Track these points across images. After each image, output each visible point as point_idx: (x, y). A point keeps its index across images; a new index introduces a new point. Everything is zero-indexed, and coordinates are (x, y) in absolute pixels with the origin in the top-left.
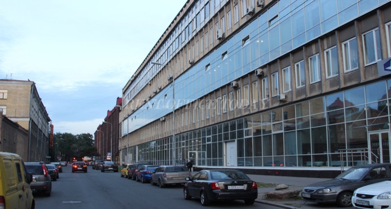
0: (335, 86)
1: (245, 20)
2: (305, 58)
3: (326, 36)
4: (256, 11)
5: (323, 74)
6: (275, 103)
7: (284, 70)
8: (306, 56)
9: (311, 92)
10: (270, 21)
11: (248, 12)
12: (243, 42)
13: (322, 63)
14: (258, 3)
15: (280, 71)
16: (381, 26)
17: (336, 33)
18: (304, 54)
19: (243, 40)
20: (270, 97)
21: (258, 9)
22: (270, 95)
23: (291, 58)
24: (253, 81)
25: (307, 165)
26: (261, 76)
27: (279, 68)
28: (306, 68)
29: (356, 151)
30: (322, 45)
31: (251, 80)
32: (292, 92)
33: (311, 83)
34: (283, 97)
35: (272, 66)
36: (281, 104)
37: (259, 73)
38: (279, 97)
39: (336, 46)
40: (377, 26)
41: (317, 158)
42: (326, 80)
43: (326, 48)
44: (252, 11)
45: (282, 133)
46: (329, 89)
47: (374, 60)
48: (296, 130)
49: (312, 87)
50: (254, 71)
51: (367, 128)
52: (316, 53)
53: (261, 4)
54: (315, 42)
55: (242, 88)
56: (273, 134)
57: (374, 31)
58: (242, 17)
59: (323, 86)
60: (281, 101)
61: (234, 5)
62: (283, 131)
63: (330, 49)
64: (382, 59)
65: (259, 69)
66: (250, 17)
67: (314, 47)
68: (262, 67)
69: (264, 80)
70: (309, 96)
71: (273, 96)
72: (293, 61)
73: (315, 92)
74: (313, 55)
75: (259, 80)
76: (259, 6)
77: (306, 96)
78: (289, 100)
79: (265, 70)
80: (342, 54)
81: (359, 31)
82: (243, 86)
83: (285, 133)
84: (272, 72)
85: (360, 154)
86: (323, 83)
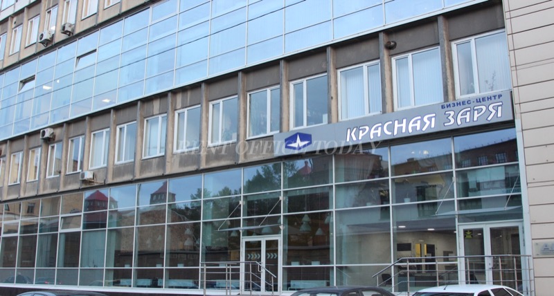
0: (188, 165)
1: (32, 51)
2: (139, 118)
3: (184, 89)
4: (57, 40)
5: (170, 146)
6: (70, 184)
7: (94, 135)
8: (141, 115)
9: (142, 171)
10: (79, 58)
11: (41, 39)
12: (21, 84)
13: (170, 128)
14: (64, 28)
15: (87, 133)
16: (284, 83)
17: (203, 86)
18: (139, 113)
19: (21, 82)
20: (62, 174)
21: (60, 37)
22: (63, 170)
23: (112, 115)
24: (31, 146)
25: (121, 284)
26: (49, 141)
27: (88, 130)
28: (139, 133)
29: (218, 265)
30: (174, 103)
31: (28, 144)
32: (106, 168)
33: (144, 158)
34: (88, 176)
35: (72, 127)
36: (84, 186)
37: (47, 135)
38: (83, 175)
39: (200, 106)
40: (278, 84)
41: (141, 275)
42: (173, 155)
43: (178, 107)
44: (48, 38)
45: (80, 232)
46: (177, 169)
47: (265, 131)
48: (107, 228)
49: (146, 164)
50: (40, 130)
51: (241, 231)
52: (160, 114)
53: (69, 29)
54: (162, 96)
55: (8, 155)
56: (61, 234)
57: (268, 90)
58: (26, 46)
59: (167, 164)
60: (84, 182)
61: (14, 26)
62: (80, 229)
63: (186, 110)
64: (281, 131)
65: (48, 129)
66: (42, 47)
67: (156, 105)
68: (54, 127)
69: (53, 147)
70: (138, 177)
71: (67, 173)
72: (115, 122)
73: (150, 172)
74: (153, 115)
75: (44, 146)
76: (65, 32)
77: (134, 176)
78: (100, 181)
79: (58, 131)
80: (207, 118)
81: (244, 87)
82: (11, 153)
83: (83, 232)
84: (72, 136)
85: (224, 270)
86: (168, 159)
